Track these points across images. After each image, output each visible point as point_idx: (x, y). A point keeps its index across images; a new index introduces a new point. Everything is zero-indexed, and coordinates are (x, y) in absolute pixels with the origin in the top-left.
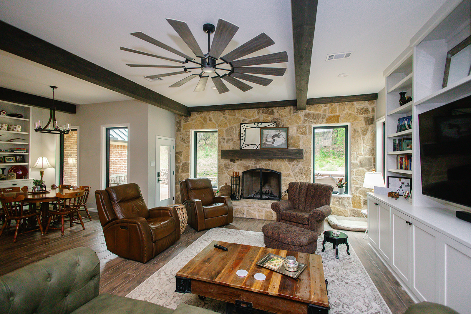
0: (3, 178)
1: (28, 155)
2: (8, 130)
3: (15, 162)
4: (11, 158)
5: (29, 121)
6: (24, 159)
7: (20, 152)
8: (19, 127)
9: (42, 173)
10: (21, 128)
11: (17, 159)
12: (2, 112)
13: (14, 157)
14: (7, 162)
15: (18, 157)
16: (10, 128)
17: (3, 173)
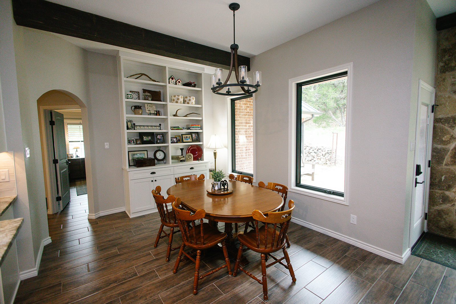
0: (182, 160)
1: (202, 132)
2: (184, 103)
3: (191, 141)
4: (188, 136)
5: (201, 91)
6: (198, 137)
7: (195, 129)
8: (193, 99)
9: (215, 154)
10: (194, 100)
11: (193, 137)
12: (178, 82)
13: (190, 135)
14: (184, 141)
15: (194, 135)
16: (186, 101)
17: (182, 155)
